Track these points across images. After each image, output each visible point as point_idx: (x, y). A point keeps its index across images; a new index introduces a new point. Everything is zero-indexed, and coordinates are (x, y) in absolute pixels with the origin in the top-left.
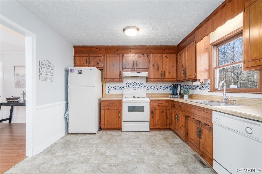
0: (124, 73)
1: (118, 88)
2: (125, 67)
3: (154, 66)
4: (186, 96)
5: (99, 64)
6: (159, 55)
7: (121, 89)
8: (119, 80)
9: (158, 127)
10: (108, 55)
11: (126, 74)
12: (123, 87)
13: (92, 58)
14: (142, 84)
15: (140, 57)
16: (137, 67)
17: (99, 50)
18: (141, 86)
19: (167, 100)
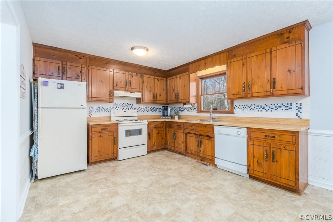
0: (115, 91)
1: (103, 110)
2: (117, 85)
3: (147, 87)
4: (176, 117)
5: (80, 77)
6: (151, 77)
7: (106, 111)
8: (108, 99)
9: (155, 148)
10: (93, 67)
11: (117, 93)
12: (110, 108)
13: (69, 68)
14: (131, 105)
15: (133, 76)
16: (130, 86)
17: (80, 58)
18: (130, 107)
19: (162, 121)
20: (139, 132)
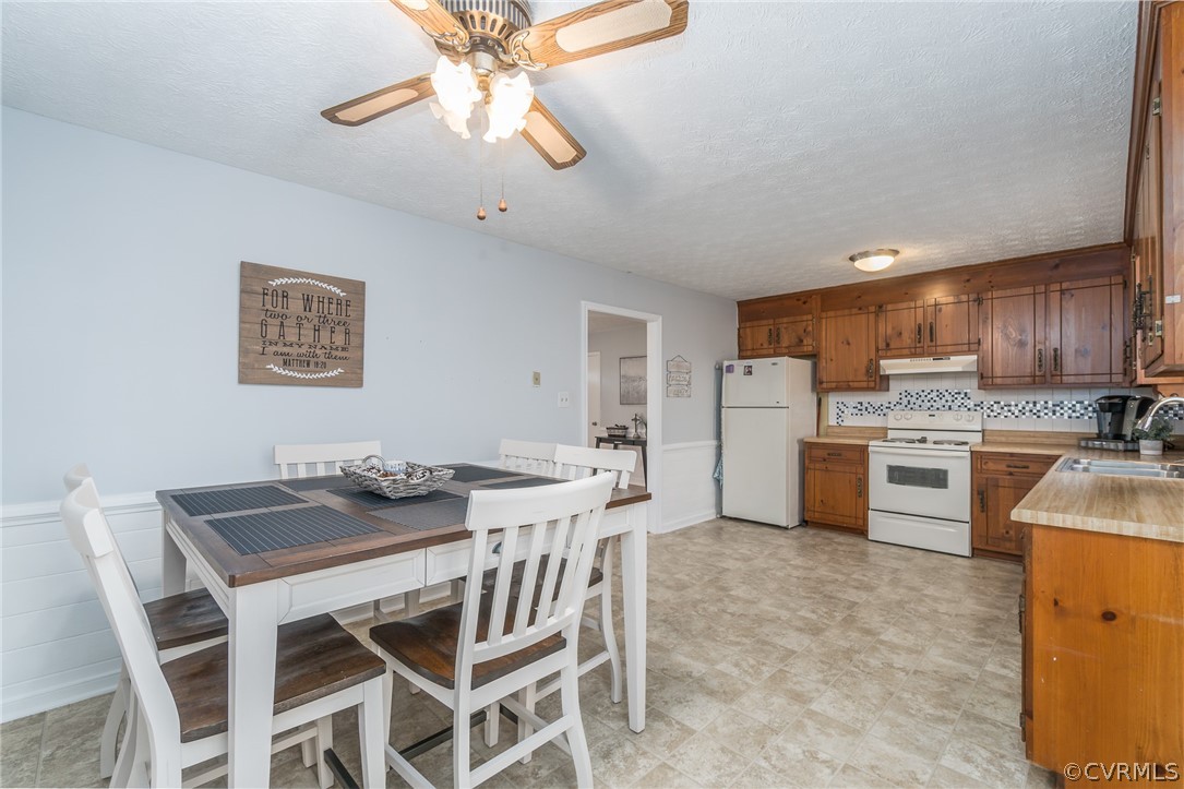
0: (882, 362)
1: (871, 409)
2: (888, 345)
5: (805, 342)
6: (1028, 290)
7: (879, 412)
8: (864, 384)
10: (831, 314)
11: (889, 366)
12: (888, 405)
13: (785, 328)
14: (962, 395)
15: (945, 306)
16: (932, 341)
17: (804, 303)
18: (958, 403)
20: (937, 479)
